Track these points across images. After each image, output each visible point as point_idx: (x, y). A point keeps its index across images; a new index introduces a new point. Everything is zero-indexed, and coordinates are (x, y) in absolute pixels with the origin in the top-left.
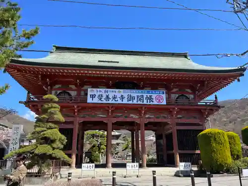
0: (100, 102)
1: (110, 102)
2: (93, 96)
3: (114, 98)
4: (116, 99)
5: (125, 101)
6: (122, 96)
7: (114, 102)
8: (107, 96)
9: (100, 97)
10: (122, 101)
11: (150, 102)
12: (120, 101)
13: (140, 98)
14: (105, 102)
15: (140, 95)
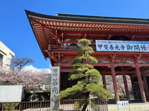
0: (106, 50)
1: (114, 50)
2: (100, 46)
3: (117, 47)
4: (118, 48)
5: (126, 50)
6: (122, 46)
7: (117, 50)
8: (111, 46)
9: (106, 46)
10: (123, 49)
11: (145, 50)
12: (121, 50)
13: (137, 47)
14: (110, 50)
15: (136, 44)
